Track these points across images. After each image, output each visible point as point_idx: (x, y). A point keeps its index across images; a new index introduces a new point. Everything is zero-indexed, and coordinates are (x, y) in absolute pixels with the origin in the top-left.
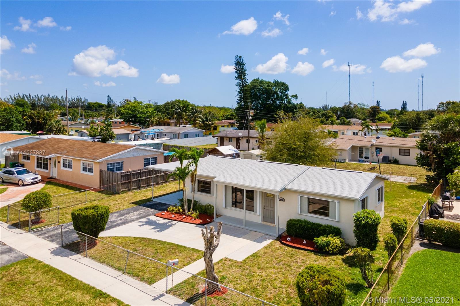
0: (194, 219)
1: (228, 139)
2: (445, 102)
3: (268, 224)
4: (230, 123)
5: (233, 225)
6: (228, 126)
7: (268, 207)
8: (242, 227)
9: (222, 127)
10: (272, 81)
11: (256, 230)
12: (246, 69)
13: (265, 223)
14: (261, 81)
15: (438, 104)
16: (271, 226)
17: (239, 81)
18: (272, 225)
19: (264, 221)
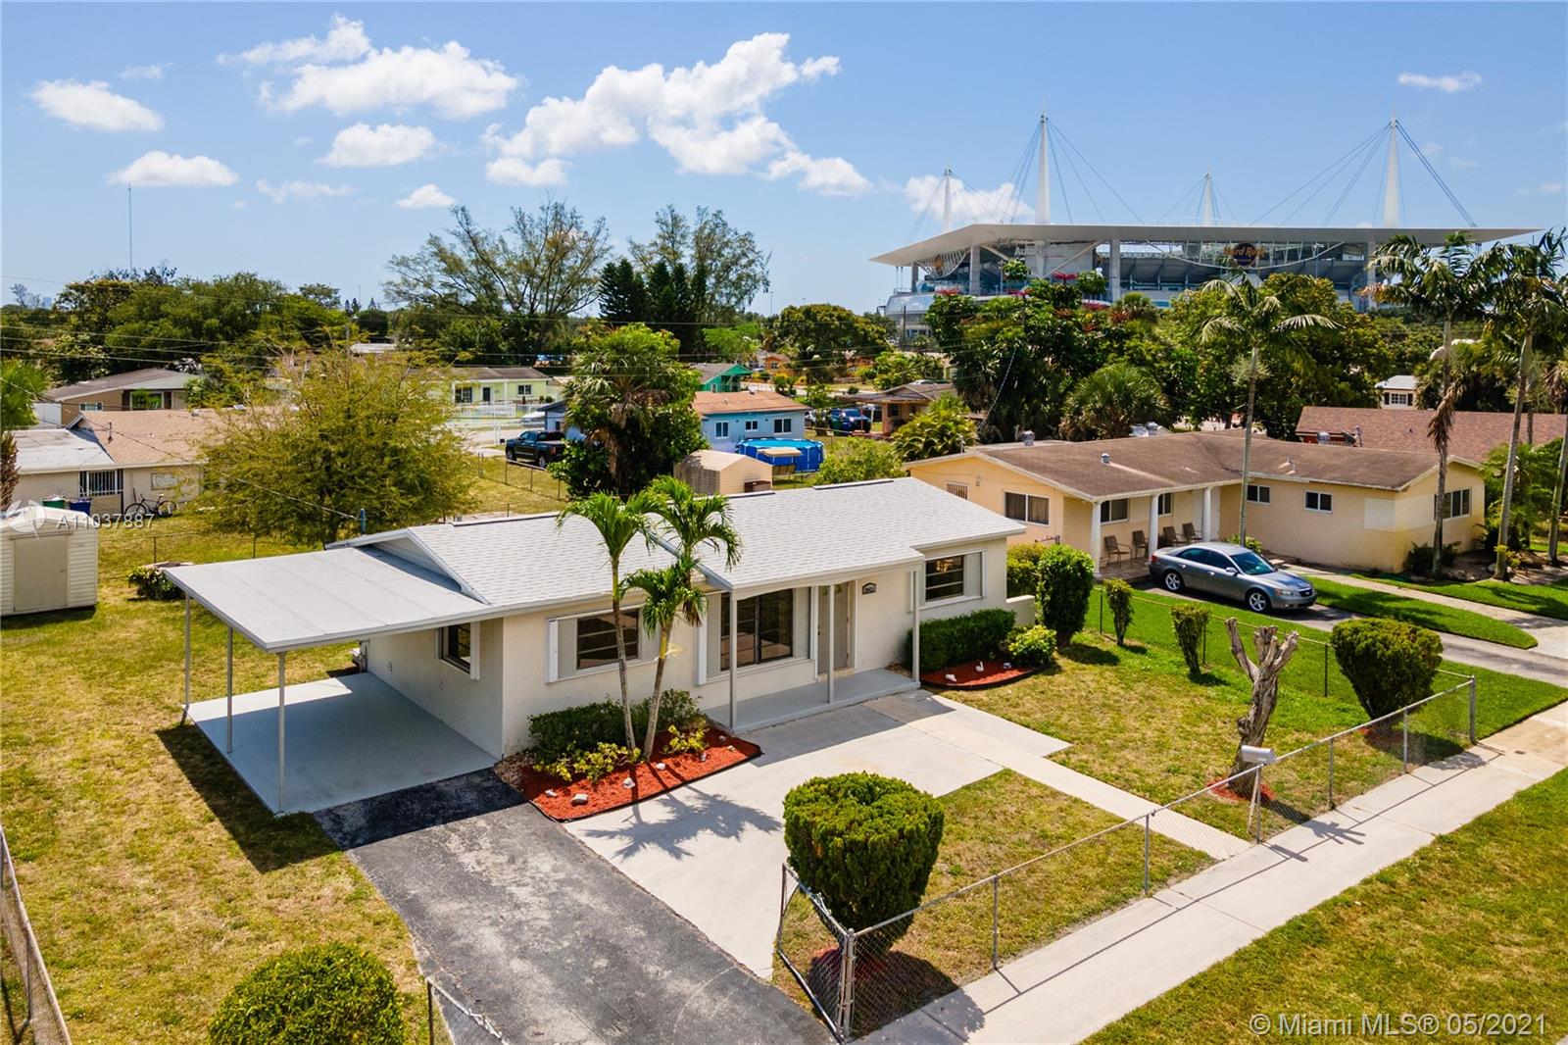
0: (705, 755)
18: (846, 673)
19: (819, 672)
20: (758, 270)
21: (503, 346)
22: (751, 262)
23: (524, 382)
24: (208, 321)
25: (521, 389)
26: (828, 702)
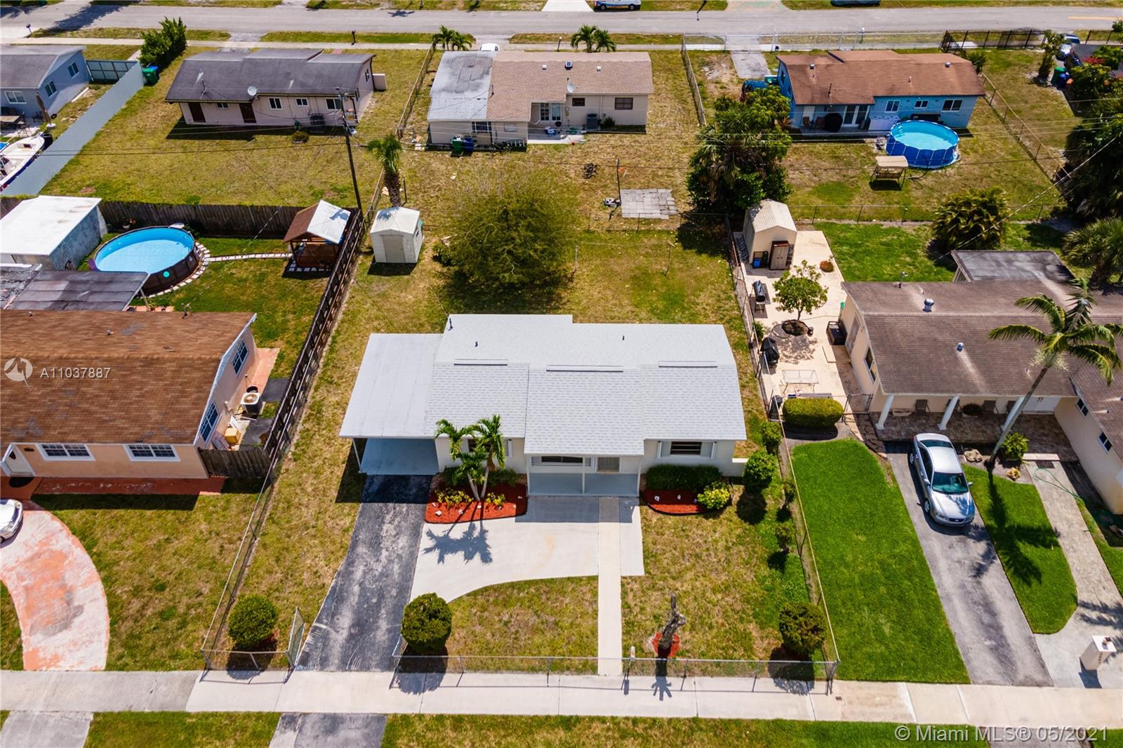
0: (500, 507)
1: (215, 104)
3: (608, 472)
8: (579, 494)
11: (603, 493)
13: (602, 472)
16: (612, 475)
18: (615, 473)
19: (599, 469)
26: (581, 492)
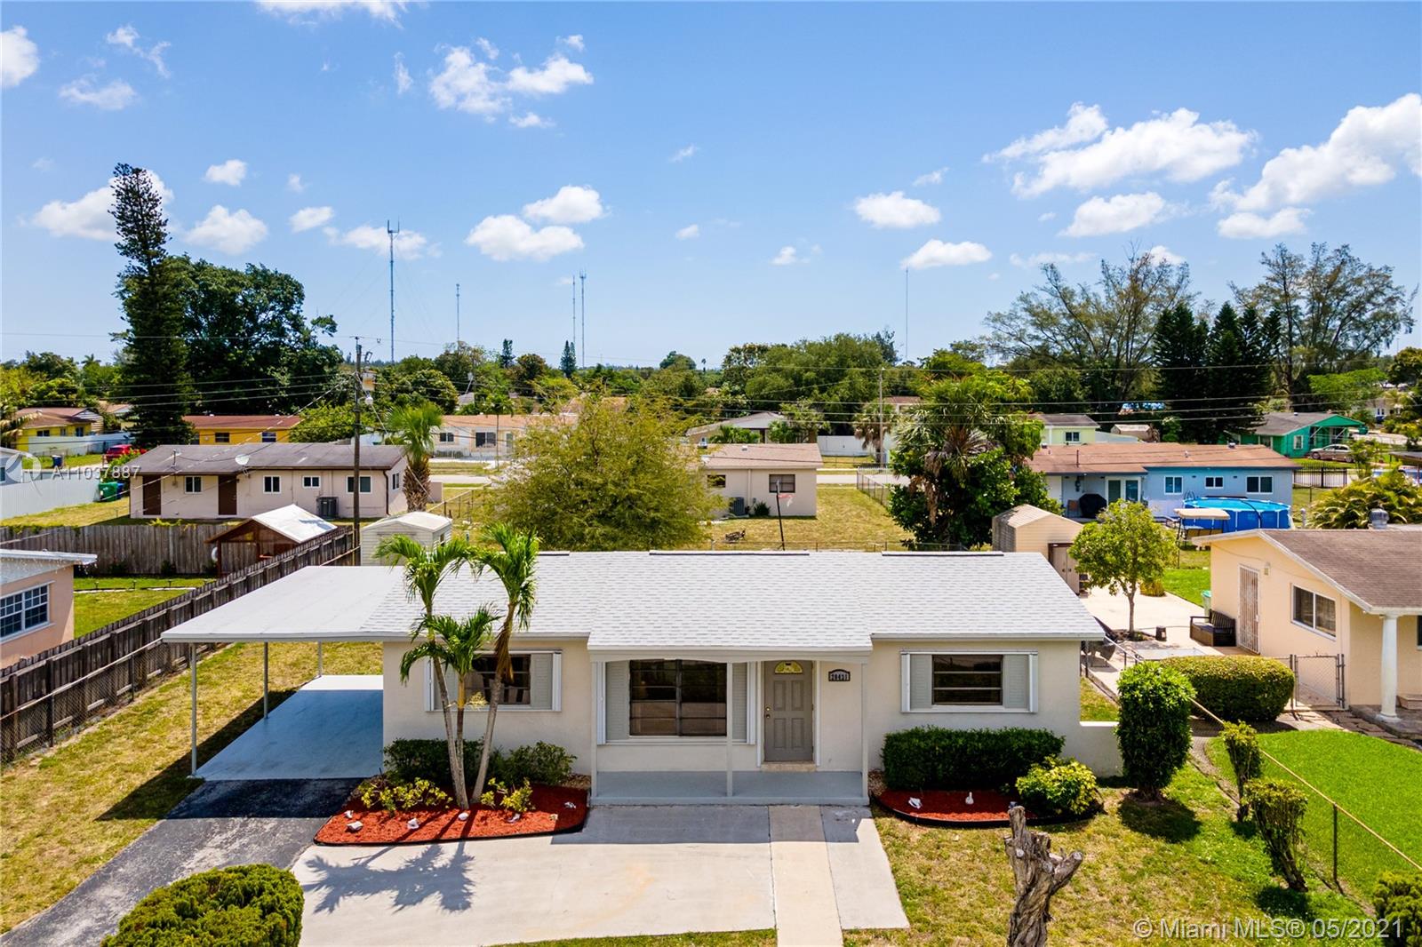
0: (517, 816)
1: (182, 481)
2: (741, 347)
3: (789, 767)
4: (70, 419)
5: (681, 799)
6: (63, 432)
7: (783, 708)
8: (722, 799)
9: (40, 434)
10: (242, 269)
11: (779, 799)
12: (163, 218)
13: (774, 767)
14: (201, 267)
15: (727, 352)
16: (799, 773)
17: (136, 263)
18: (803, 768)
19: (766, 760)
20: (1398, 308)
21: (1079, 394)
22: (1391, 300)
23: (1072, 429)
24: (808, 374)
25: (1068, 436)
26: (725, 794)
